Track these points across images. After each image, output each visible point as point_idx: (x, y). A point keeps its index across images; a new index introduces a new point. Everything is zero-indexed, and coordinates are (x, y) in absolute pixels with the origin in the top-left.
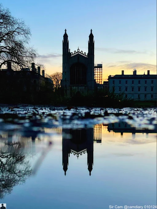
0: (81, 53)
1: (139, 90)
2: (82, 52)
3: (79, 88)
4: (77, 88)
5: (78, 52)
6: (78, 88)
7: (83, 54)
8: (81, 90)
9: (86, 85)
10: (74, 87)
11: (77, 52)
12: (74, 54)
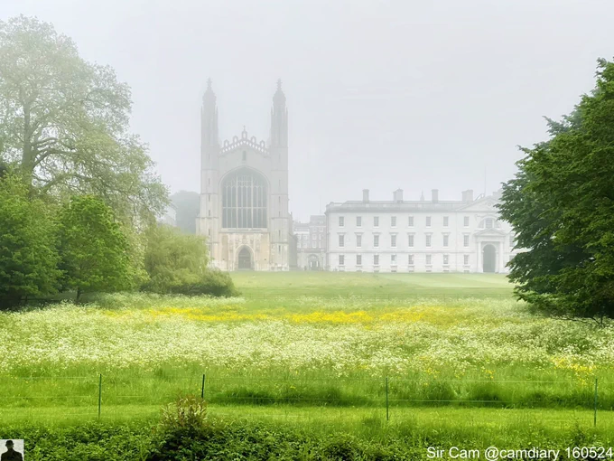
0: (250, 142)
1: (411, 244)
2: (253, 141)
3: (248, 236)
4: (241, 236)
5: (243, 140)
6: (244, 238)
7: (258, 146)
8: (252, 242)
9: (264, 230)
10: (234, 236)
11: (240, 138)
12: (233, 144)
